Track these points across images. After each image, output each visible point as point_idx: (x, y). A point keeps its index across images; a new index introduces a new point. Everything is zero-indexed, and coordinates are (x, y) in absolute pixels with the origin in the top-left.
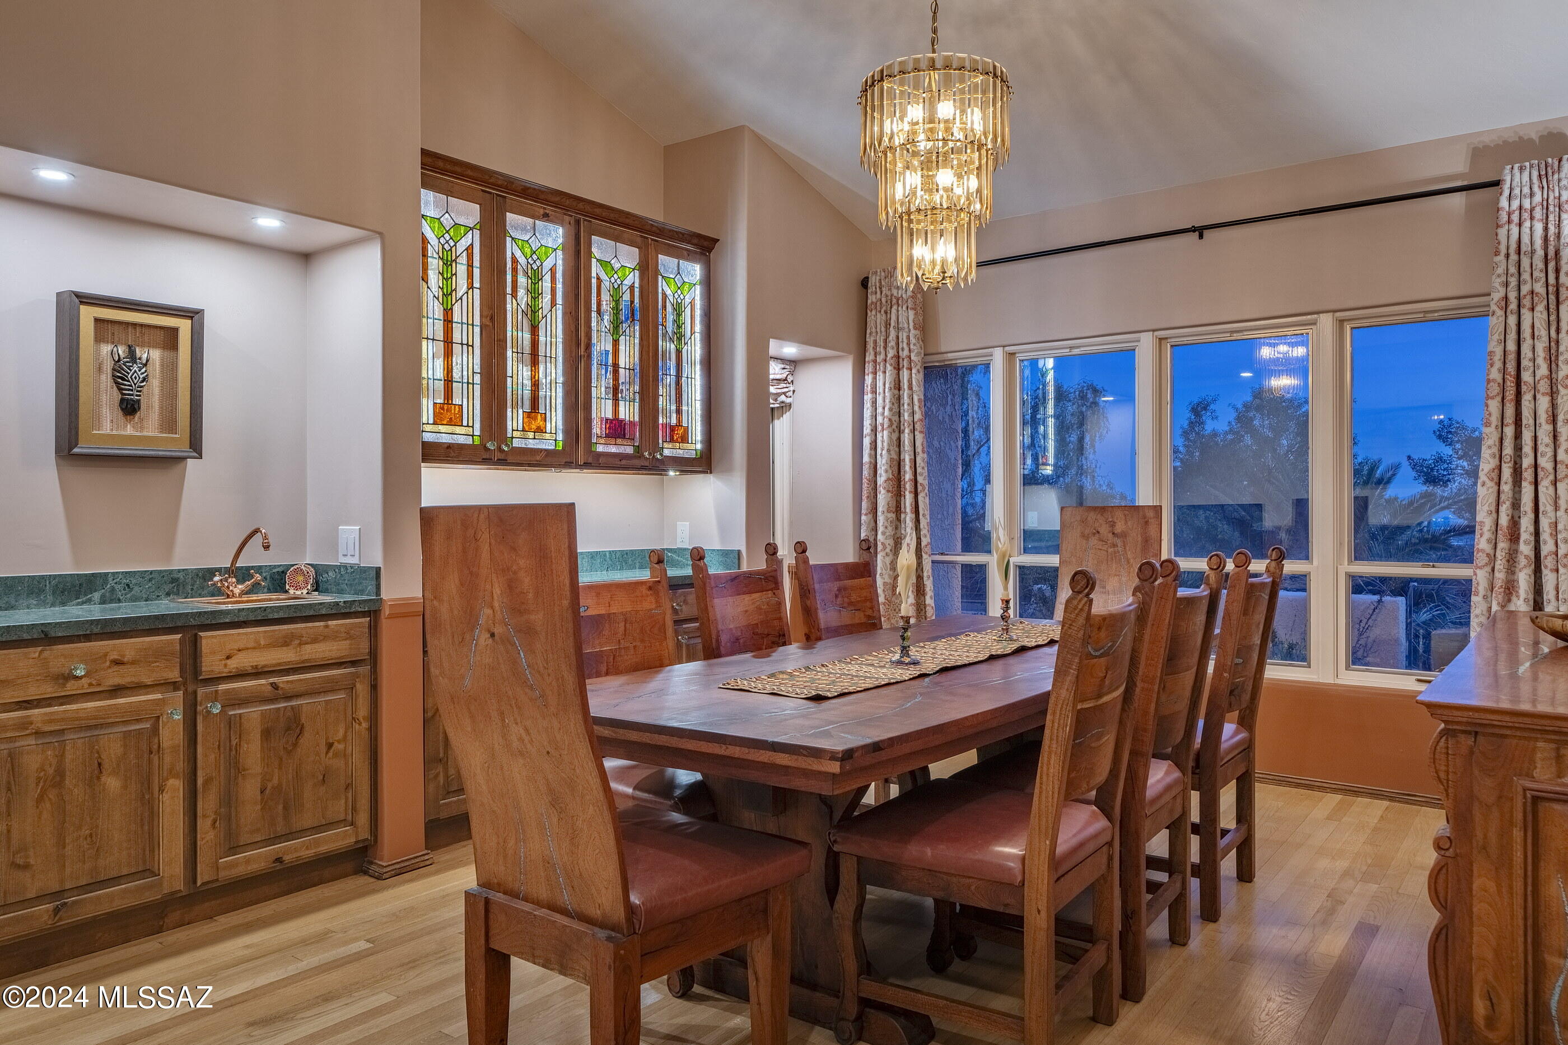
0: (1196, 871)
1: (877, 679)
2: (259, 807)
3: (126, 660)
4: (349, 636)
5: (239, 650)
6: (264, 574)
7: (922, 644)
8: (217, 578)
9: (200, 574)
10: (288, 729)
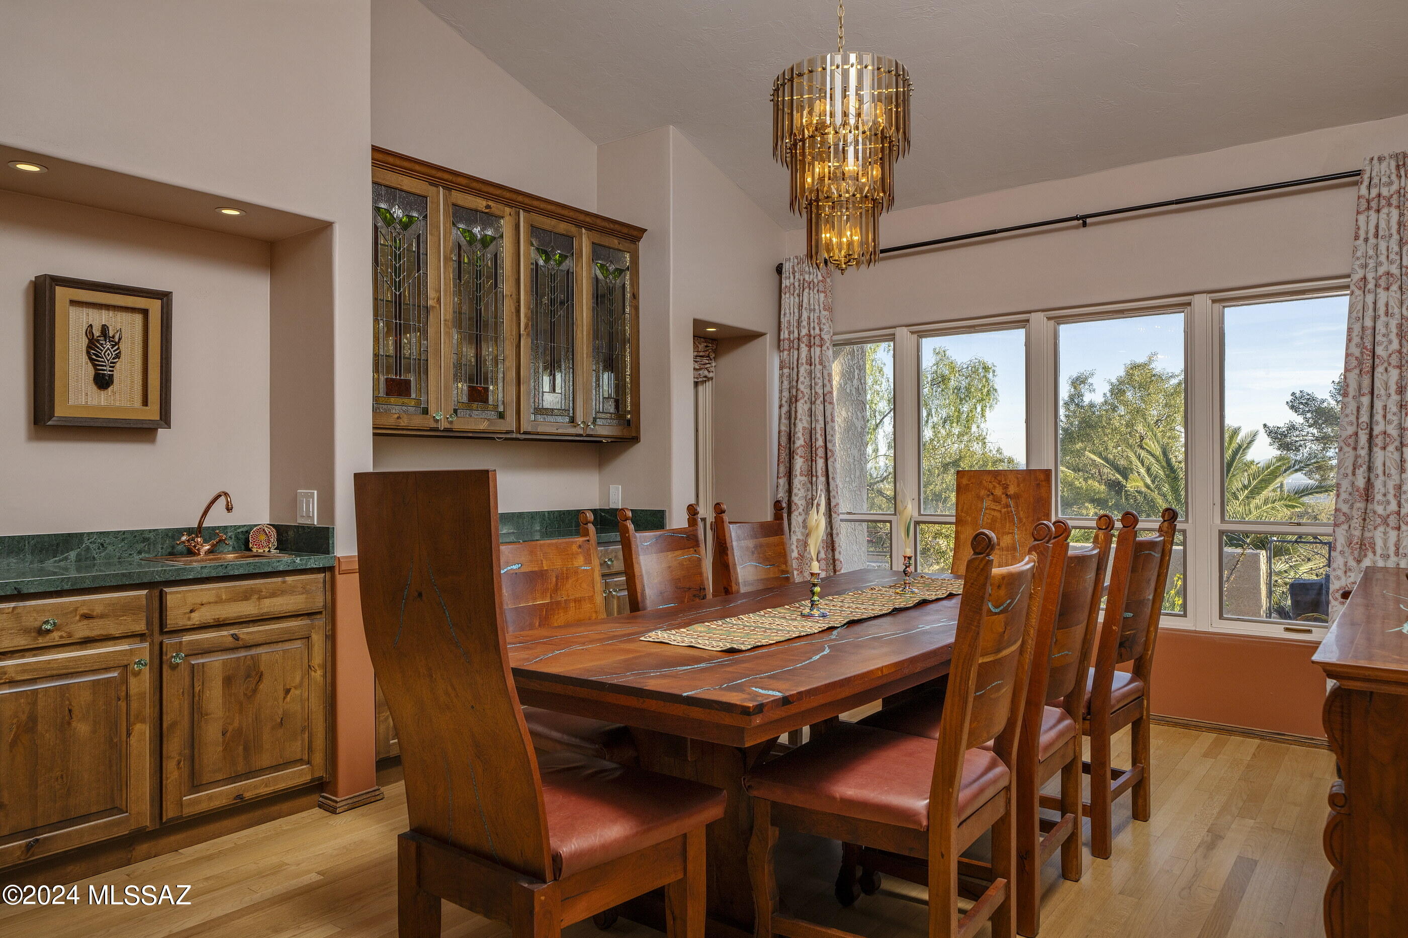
0: (1087, 811)
1: (789, 632)
2: (220, 749)
3: (95, 613)
4: (305, 591)
5: (202, 605)
6: (230, 534)
7: (831, 598)
8: (184, 538)
9: (170, 534)
10: (248, 676)
